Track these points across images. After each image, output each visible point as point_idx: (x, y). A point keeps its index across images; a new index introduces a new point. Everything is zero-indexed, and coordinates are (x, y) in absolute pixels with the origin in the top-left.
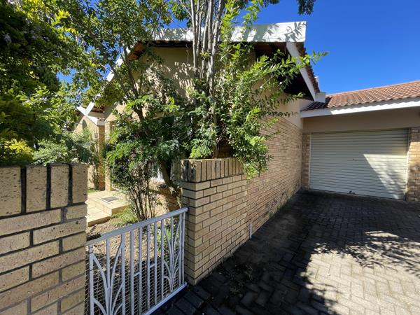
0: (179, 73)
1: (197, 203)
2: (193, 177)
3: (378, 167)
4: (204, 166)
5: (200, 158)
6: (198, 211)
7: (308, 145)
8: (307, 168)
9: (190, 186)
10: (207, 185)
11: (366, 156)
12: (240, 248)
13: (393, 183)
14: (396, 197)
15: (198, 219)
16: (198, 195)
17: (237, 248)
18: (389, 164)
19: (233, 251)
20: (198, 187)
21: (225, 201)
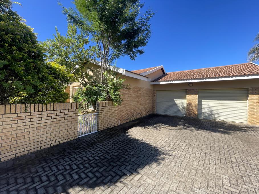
0: (99, 73)
1: (100, 112)
2: (99, 106)
3: (179, 104)
4: (102, 103)
5: (101, 101)
6: (100, 114)
7: (155, 95)
8: (154, 105)
9: (98, 108)
10: (103, 108)
11: (175, 100)
12: (114, 127)
13: (183, 110)
14: (184, 115)
15: (100, 116)
16: (100, 110)
17: (113, 126)
18: (182, 103)
19: (112, 127)
20: (100, 108)
21: (109, 112)
